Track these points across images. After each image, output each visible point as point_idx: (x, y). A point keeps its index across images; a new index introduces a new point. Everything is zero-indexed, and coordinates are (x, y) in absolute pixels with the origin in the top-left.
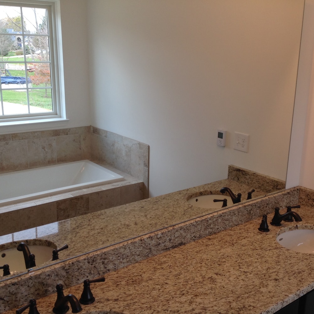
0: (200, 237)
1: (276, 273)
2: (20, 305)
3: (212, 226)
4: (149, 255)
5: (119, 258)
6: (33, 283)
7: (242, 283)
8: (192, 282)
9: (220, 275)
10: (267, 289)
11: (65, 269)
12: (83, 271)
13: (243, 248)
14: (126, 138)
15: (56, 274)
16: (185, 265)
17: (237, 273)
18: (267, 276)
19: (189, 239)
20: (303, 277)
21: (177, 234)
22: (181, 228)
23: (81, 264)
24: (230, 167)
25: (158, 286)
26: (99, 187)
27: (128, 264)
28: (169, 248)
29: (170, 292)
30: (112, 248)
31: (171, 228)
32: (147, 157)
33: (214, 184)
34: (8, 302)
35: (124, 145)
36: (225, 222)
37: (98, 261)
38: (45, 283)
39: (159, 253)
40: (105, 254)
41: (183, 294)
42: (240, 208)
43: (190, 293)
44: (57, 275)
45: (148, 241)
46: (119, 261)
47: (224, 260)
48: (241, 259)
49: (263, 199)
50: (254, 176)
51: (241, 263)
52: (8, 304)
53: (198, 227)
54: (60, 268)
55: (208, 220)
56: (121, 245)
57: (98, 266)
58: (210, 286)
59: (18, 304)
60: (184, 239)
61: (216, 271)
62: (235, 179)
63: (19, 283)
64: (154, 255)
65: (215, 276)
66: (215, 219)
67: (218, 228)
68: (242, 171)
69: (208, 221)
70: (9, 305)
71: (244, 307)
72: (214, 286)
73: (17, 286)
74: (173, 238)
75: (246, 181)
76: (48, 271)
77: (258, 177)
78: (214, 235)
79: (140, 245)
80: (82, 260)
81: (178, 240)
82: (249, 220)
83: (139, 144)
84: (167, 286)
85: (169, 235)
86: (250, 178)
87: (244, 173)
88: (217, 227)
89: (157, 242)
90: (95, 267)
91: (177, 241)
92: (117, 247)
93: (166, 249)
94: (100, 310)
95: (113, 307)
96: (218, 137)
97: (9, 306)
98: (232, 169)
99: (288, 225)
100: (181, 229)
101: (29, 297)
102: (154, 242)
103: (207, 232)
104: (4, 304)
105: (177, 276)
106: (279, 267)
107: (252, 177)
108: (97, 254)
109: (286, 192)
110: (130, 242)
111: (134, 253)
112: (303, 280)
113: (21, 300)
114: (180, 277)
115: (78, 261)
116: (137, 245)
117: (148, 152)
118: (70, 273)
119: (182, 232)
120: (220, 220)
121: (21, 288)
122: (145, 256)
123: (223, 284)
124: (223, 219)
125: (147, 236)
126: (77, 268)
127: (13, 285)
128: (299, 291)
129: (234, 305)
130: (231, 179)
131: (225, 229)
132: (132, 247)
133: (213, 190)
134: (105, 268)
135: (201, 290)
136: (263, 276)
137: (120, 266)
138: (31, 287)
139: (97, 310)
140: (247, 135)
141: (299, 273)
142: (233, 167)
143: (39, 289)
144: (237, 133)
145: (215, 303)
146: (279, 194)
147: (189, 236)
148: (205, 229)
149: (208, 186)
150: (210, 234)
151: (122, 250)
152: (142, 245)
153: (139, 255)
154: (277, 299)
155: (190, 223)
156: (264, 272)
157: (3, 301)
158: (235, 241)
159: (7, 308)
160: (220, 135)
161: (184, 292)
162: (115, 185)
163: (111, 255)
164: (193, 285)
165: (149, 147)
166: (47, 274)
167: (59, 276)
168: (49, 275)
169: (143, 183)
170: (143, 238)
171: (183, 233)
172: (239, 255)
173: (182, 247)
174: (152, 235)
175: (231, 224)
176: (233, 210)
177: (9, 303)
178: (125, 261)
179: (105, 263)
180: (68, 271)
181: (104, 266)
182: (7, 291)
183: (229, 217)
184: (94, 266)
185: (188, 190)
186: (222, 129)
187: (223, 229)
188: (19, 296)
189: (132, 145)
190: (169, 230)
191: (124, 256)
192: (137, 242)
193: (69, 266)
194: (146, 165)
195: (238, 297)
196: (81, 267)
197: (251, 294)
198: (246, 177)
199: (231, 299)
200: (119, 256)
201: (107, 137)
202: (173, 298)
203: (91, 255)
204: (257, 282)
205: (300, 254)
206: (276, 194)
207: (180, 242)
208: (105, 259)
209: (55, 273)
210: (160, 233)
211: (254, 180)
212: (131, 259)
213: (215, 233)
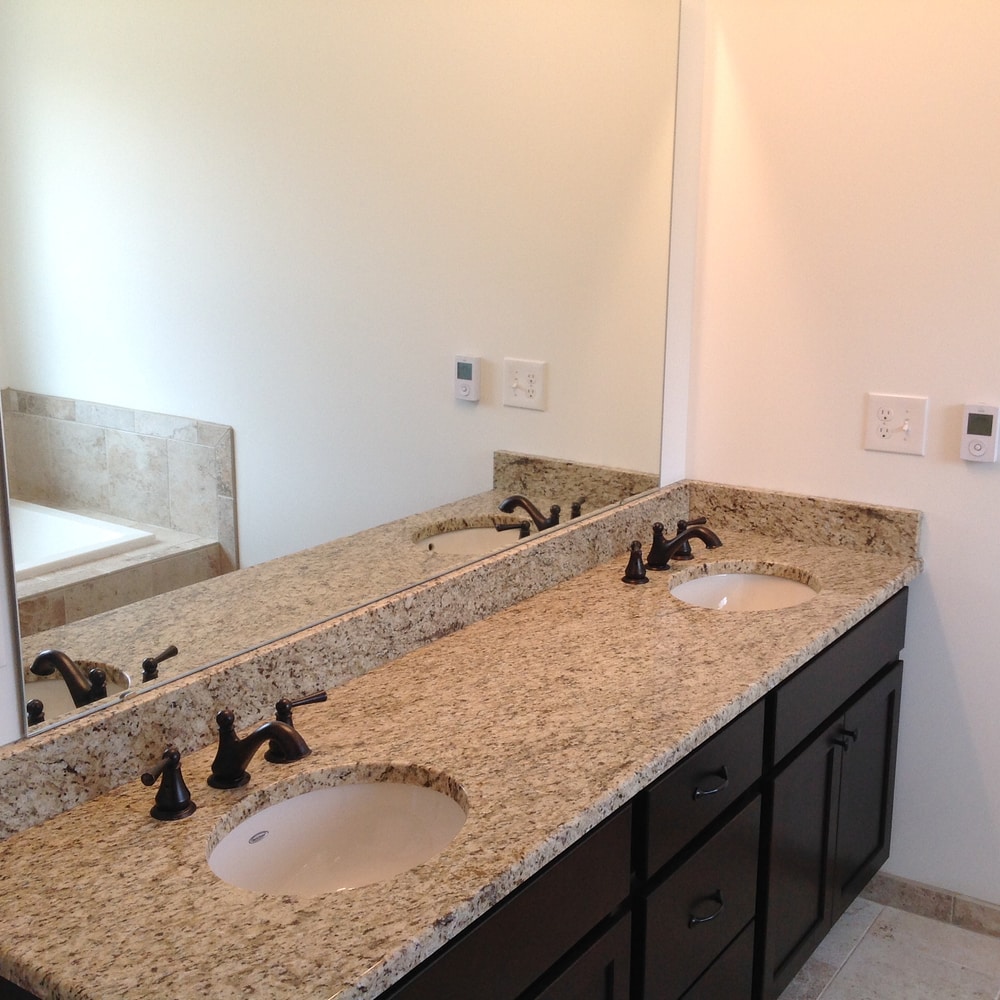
0: (495, 608)
1: (703, 652)
2: (111, 787)
3: (518, 580)
4: (389, 655)
5: (326, 661)
6: (141, 725)
7: (636, 678)
8: (523, 691)
9: (578, 670)
10: (697, 680)
11: (210, 687)
12: (248, 694)
13: (606, 618)
14: (147, 415)
15: (190, 701)
16: (487, 664)
17: (618, 662)
18: (685, 659)
19: (472, 613)
20: (764, 652)
21: (447, 600)
22: (455, 583)
23: (245, 675)
24: (498, 456)
25: (445, 709)
26: (89, 567)
27: (347, 676)
28: (430, 638)
29: (482, 713)
30: (310, 633)
31: (433, 584)
32: (229, 465)
33: (465, 503)
34: (84, 778)
35: (142, 438)
36: (544, 569)
37: (280, 668)
38: (167, 726)
39: (411, 650)
40: (295, 648)
41: (515, 713)
42: (573, 532)
43: (529, 710)
44: (193, 705)
45: (386, 615)
46: (325, 668)
47: (574, 644)
48: (612, 637)
49: (618, 510)
50: (567, 470)
51: (616, 645)
52: (86, 785)
53: (489, 581)
54: (198, 684)
55: (510, 562)
56: (329, 625)
57: (281, 682)
58: (568, 691)
59: (106, 785)
60: (461, 612)
61: (569, 665)
62: (516, 487)
63: (110, 724)
64: (400, 655)
65: (568, 674)
66: (523, 562)
67: (530, 586)
68: (532, 461)
69: (509, 565)
70: (88, 789)
71: (663, 715)
72: (577, 690)
73: (106, 733)
74: (437, 610)
75: (548, 488)
76: (172, 693)
77: (578, 471)
78: (524, 604)
79: (369, 626)
80: (247, 663)
81: (449, 616)
82: (593, 565)
83: (196, 427)
84: (469, 706)
85: (429, 600)
86: (556, 478)
87: (539, 466)
88: (528, 582)
89: (405, 620)
90: (274, 683)
91: (447, 619)
92: (320, 631)
93: (425, 638)
94: (330, 766)
95: (359, 757)
96: (459, 377)
97: (86, 791)
98: (504, 462)
99: (686, 566)
100: (453, 586)
101: (132, 764)
102: (397, 620)
103: (509, 595)
104: (76, 785)
105: (482, 684)
106: (703, 641)
107: (563, 473)
108: (277, 647)
109: (662, 493)
110: (346, 618)
111: (356, 648)
112: (766, 656)
113: (114, 772)
114: (488, 685)
115: (236, 666)
116: (362, 625)
117: (229, 449)
118: (221, 698)
119: (456, 593)
120: (533, 564)
121: (114, 737)
122: (380, 657)
123: (595, 684)
124: (540, 560)
125: (383, 603)
126: (235, 684)
127: (95, 729)
128: (766, 676)
129: (639, 714)
130: (504, 489)
131: (546, 589)
132: (353, 630)
133: (469, 516)
134: (297, 687)
135: (553, 700)
136: (676, 660)
137: (328, 682)
138: (136, 738)
139: (325, 768)
140: (543, 362)
141: (752, 645)
142: (507, 455)
143: (153, 742)
144: (512, 359)
145: (595, 718)
146: (649, 497)
147: (470, 606)
148: (505, 587)
149: (454, 508)
150: (516, 600)
151: (332, 639)
152: (373, 626)
153: (368, 654)
154: (726, 693)
155: (472, 570)
156: (676, 653)
157: (74, 775)
158: (580, 609)
159: (83, 795)
160: (464, 371)
161: (514, 710)
162: (133, 559)
163: (308, 652)
164: (527, 694)
165: (232, 431)
166: (172, 700)
167: (198, 708)
168: (175, 705)
169: (218, 547)
170: (374, 609)
171: (460, 598)
172: (603, 632)
173: (459, 632)
174: (394, 600)
175: (557, 574)
176: (560, 537)
177: (87, 781)
178: (338, 669)
179: (295, 673)
180: (217, 693)
181: (294, 682)
182: (81, 746)
183: (553, 555)
184: (272, 681)
185: (403, 522)
186: (468, 354)
187: (541, 588)
188: (109, 760)
189: (172, 434)
190: (429, 587)
191: (336, 655)
192: (363, 618)
193: (219, 681)
194: (226, 489)
195: (642, 702)
196: (245, 683)
197: (667, 692)
198: (546, 475)
199: (628, 707)
200: (325, 657)
201: (74, 420)
202: (494, 722)
203: (263, 651)
204: (669, 671)
205: (739, 614)
206: (645, 499)
207: (454, 621)
208: (295, 663)
209: (188, 697)
210: (409, 595)
211: (569, 481)
212: (351, 664)
213: (525, 599)
